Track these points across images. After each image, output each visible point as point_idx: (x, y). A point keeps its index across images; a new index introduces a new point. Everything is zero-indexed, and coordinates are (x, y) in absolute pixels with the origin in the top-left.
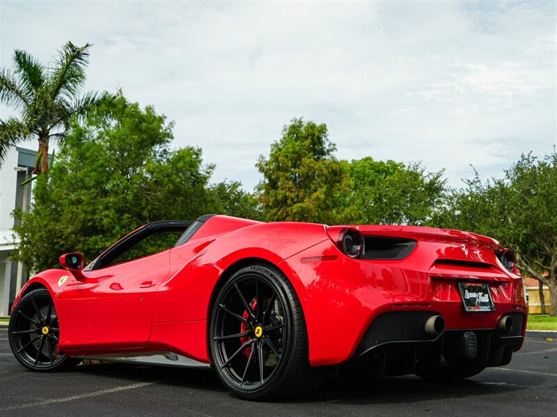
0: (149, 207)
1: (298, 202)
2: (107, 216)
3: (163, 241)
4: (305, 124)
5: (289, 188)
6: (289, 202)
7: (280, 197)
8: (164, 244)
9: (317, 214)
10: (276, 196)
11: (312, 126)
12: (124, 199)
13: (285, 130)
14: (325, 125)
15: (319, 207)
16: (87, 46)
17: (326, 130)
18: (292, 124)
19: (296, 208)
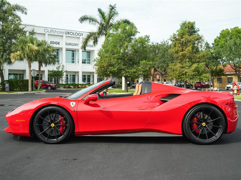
0: (128, 57)
1: (182, 51)
2: (114, 61)
3: (132, 67)
4: (187, 23)
5: (179, 47)
6: (179, 51)
7: (176, 50)
8: (133, 68)
9: (188, 55)
10: (175, 49)
11: (189, 23)
12: (119, 55)
13: (180, 25)
14: (195, 22)
15: (190, 52)
16: (115, 5)
17: (195, 23)
18: (182, 23)
19: (181, 53)
